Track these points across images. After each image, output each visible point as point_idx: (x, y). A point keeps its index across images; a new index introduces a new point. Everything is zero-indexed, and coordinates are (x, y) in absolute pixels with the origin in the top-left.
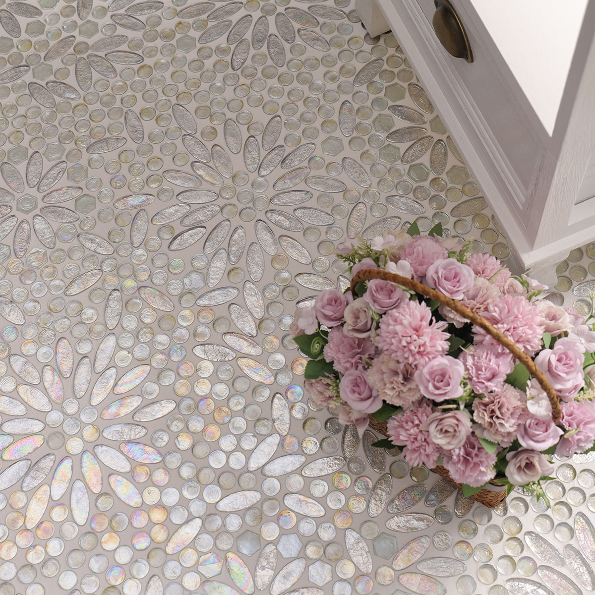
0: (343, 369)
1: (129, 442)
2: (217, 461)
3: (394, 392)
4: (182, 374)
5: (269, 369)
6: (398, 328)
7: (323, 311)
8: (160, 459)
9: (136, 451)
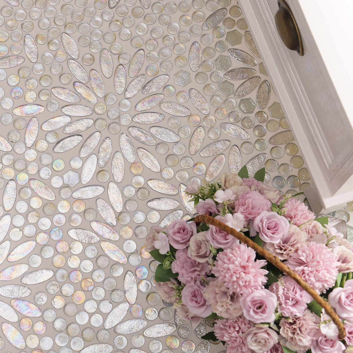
0: (185, 281)
1: (17, 299)
2: (82, 319)
3: (223, 308)
4: (58, 250)
5: (124, 252)
6: (231, 266)
7: (174, 237)
8: (39, 314)
9: (22, 306)
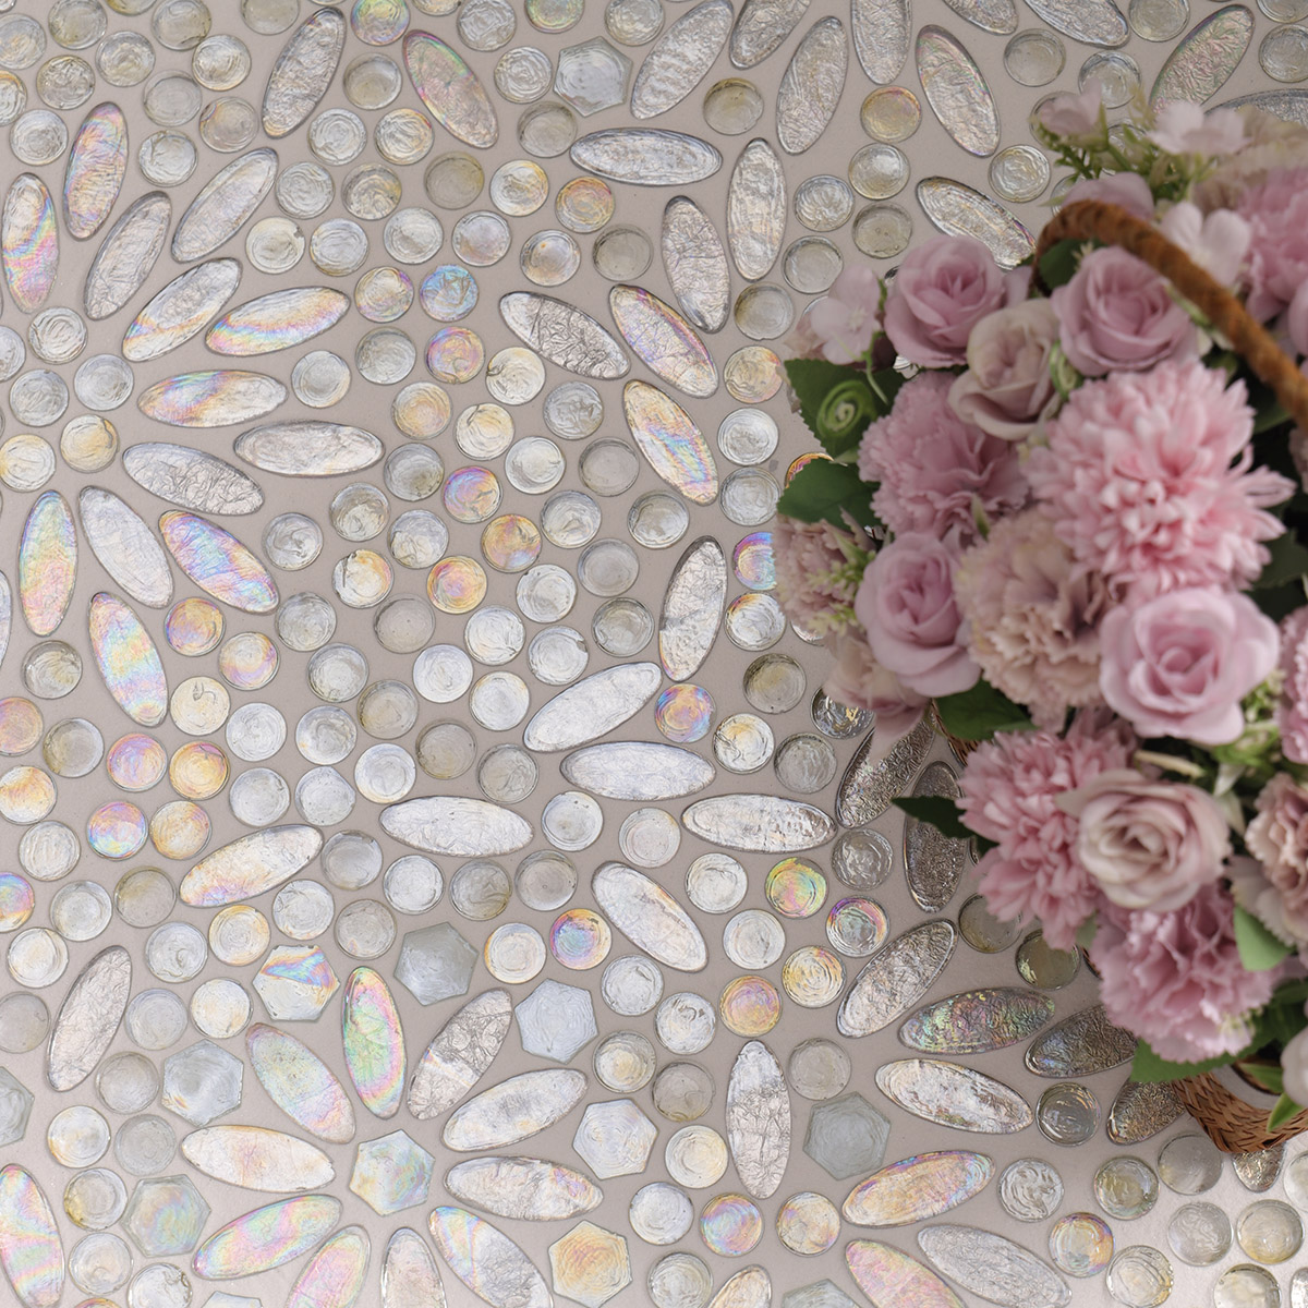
0: (899, 519)
1: (193, 515)
2: (440, 678)
3: (1020, 651)
4: (437, 366)
5: (717, 454)
6: (1114, 440)
7: (912, 300)
8: (266, 603)
9: (205, 551)
